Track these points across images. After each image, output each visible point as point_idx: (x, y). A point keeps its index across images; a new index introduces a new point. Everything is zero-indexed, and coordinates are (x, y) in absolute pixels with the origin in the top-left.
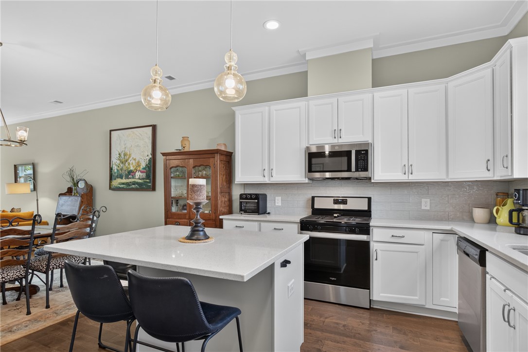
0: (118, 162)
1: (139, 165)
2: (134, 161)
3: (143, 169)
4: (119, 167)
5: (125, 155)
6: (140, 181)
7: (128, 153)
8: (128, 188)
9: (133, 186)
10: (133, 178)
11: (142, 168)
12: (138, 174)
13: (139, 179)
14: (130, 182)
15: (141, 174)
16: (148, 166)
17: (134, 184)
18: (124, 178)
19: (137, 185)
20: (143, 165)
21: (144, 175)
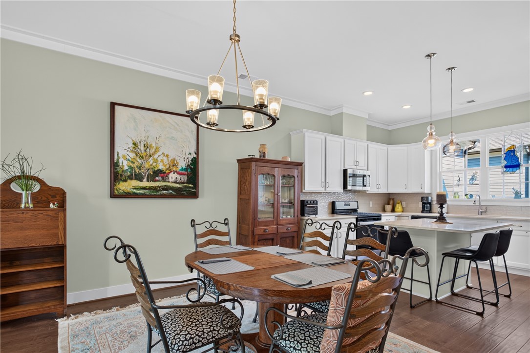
0: (132, 155)
1: (174, 164)
2: (165, 159)
3: (182, 169)
4: (133, 162)
5: (146, 147)
6: (178, 185)
7: (154, 145)
8: (154, 194)
9: (164, 192)
10: (164, 181)
11: (180, 168)
12: (173, 177)
13: (175, 182)
14: (158, 186)
15: (179, 177)
16: (191, 168)
17: (164, 189)
18: (145, 180)
19: (171, 191)
20: (182, 164)
21: (184, 178)
